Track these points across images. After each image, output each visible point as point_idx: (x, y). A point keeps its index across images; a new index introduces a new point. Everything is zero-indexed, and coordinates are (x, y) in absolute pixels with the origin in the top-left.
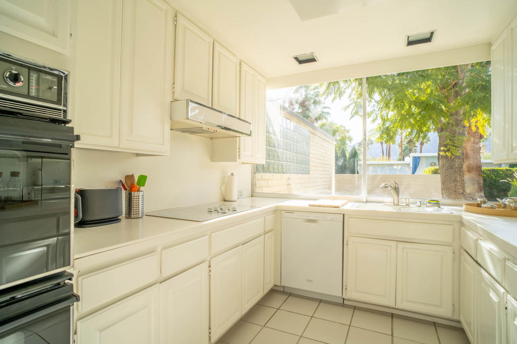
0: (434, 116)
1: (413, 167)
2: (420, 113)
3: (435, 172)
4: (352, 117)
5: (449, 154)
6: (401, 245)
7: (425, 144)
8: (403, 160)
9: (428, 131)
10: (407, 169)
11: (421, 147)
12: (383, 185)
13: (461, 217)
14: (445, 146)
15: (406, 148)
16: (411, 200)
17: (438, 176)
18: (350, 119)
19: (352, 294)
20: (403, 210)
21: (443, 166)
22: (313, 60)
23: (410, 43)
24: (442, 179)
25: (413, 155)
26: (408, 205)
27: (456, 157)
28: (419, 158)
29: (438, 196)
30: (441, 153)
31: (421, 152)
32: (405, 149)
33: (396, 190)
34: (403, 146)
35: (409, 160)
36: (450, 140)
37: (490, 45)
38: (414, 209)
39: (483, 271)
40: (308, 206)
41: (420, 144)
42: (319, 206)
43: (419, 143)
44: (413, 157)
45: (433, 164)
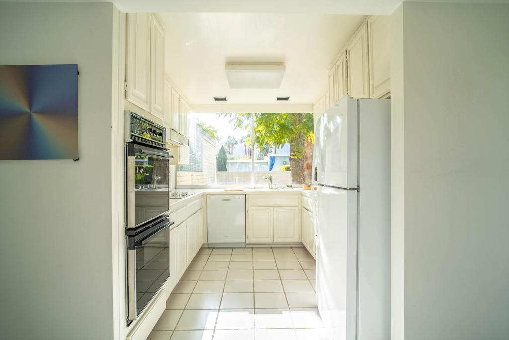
0: (288, 133)
1: (270, 165)
2: (280, 130)
3: (288, 169)
4: (235, 128)
5: (296, 157)
6: (276, 209)
8: (263, 159)
9: (284, 142)
10: (265, 166)
11: (276, 148)
12: (264, 177)
13: (302, 192)
14: (294, 152)
16: (279, 186)
17: (290, 172)
18: (234, 130)
19: (251, 240)
20: (275, 190)
21: (293, 165)
22: (225, 99)
23: (279, 99)
24: (292, 173)
25: (270, 155)
26: (277, 188)
27: (300, 159)
28: (274, 157)
29: (290, 183)
30: (292, 157)
31: (275, 152)
32: (263, 150)
33: (271, 180)
35: (267, 159)
36: (297, 148)
37: (313, 105)
38: (280, 189)
39: (309, 212)
40: (223, 191)
42: (231, 191)
44: (270, 157)
45: (285, 163)
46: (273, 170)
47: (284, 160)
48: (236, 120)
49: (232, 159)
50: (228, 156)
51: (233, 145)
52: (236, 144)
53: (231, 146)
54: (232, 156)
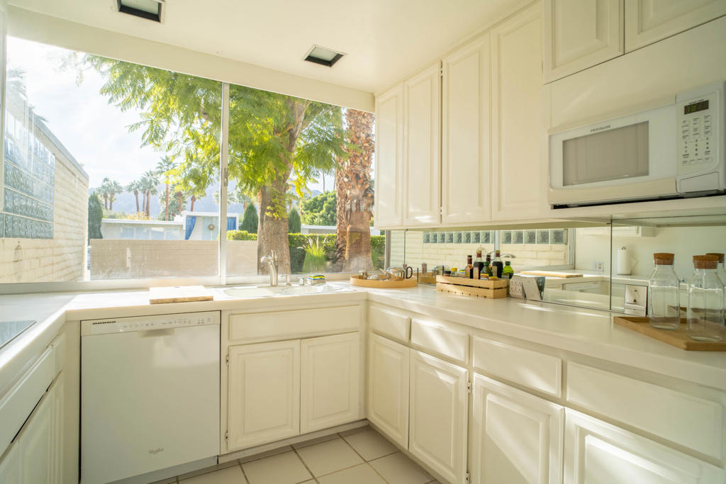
1: (186, 230)
5: (276, 215)
6: (306, 343)
7: (197, 200)
8: (171, 220)
10: (176, 232)
11: (193, 203)
13: (368, 294)
14: (272, 205)
15: (173, 203)
19: (237, 442)
21: (268, 230)
25: (186, 213)
26: (289, 284)
28: (194, 218)
30: (267, 214)
31: (192, 210)
32: (171, 204)
34: (169, 200)
35: (180, 220)
36: (278, 198)
37: (372, 95)
40: (148, 303)
41: (192, 199)
42: (175, 301)
43: (190, 197)
44: (186, 217)
45: (211, 227)
46: (190, 239)
47: (209, 224)
48: (147, 126)
49: (112, 217)
50: (104, 212)
51: (113, 194)
52: (120, 192)
53: (109, 196)
54: (112, 213)
